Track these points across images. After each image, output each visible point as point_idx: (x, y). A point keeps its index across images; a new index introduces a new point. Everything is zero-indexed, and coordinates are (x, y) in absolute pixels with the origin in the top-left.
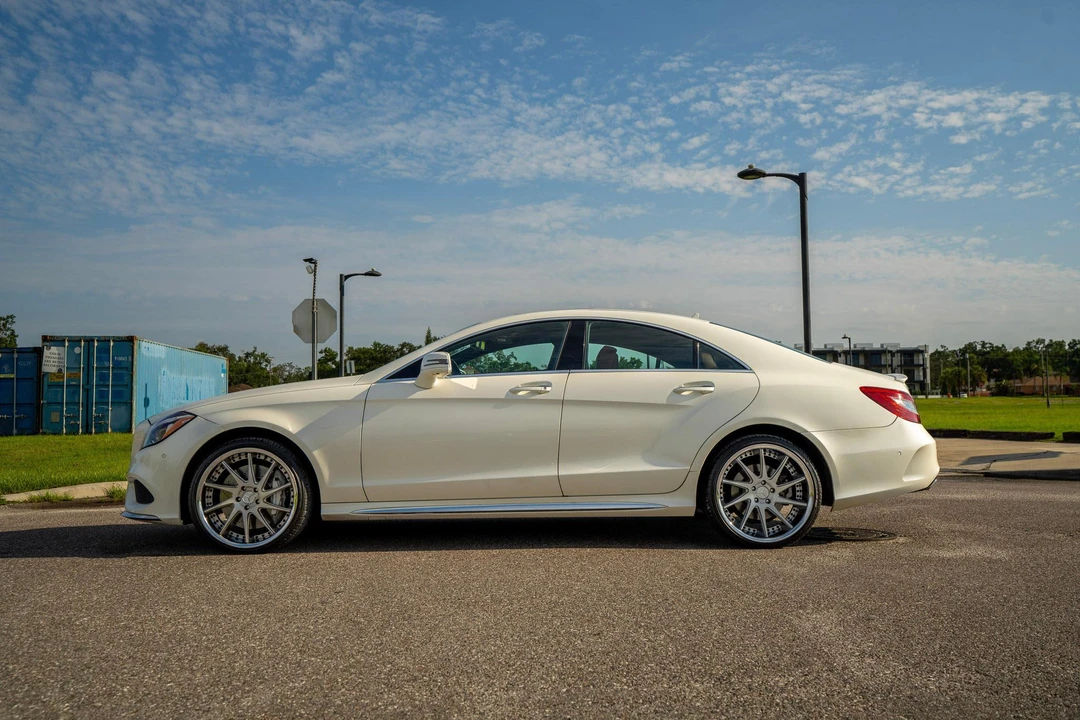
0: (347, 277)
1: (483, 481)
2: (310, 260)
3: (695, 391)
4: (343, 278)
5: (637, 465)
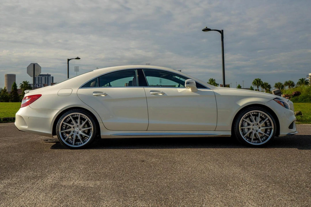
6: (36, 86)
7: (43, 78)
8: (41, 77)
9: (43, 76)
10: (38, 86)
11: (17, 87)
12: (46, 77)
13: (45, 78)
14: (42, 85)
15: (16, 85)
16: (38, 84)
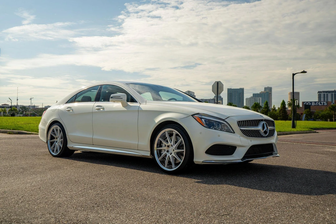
6: (318, 104)
7: (330, 95)
8: (327, 94)
9: (329, 93)
10: (320, 104)
11: (286, 105)
12: (333, 93)
13: (332, 95)
14: (325, 103)
15: (285, 103)
16: (320, 102)
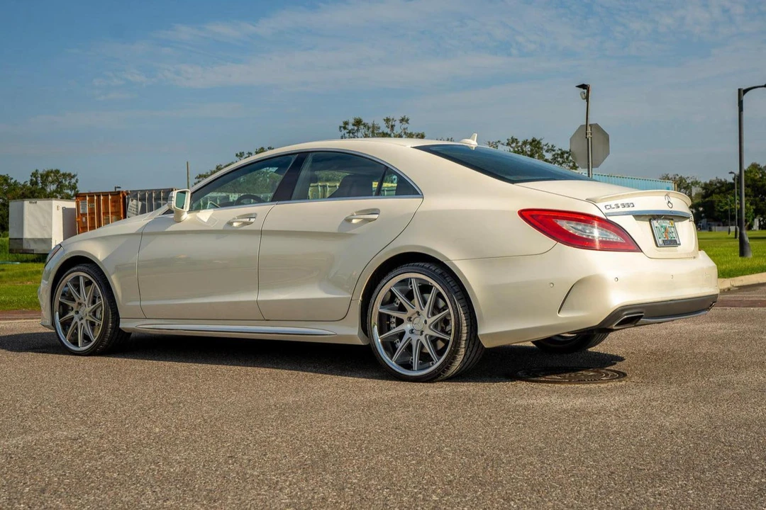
0: (746, 91)
1: (210, 303)
2: (583, 86)
3: (364, 219)
4: (742, 92)
5: (314, 293)
